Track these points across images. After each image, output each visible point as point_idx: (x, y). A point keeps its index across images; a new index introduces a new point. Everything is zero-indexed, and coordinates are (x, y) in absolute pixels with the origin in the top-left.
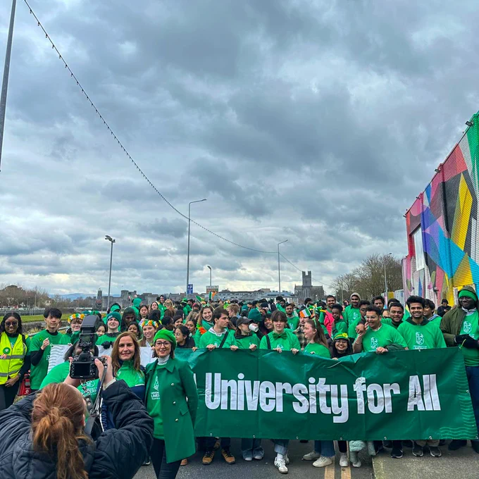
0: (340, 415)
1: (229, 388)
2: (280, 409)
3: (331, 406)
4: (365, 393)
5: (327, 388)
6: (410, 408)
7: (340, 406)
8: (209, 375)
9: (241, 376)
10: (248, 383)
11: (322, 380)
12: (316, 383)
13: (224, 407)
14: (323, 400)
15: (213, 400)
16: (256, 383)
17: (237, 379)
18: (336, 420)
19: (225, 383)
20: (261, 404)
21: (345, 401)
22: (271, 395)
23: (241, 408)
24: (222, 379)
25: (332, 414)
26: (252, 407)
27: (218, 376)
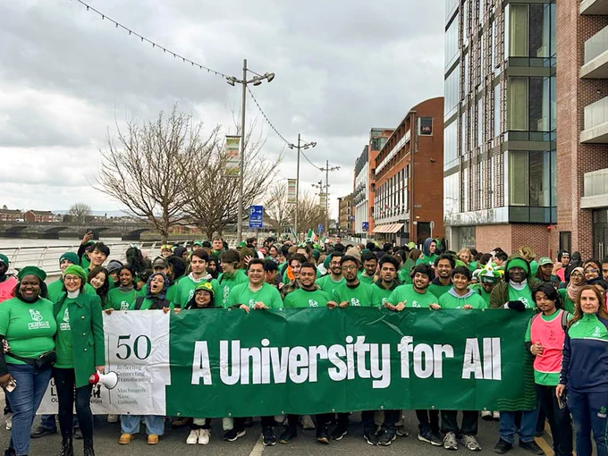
0: (380, 379)
1: (251, 358)
2: (313, 378)
3: (370, 369)
4: (411, 355)
5: (366, 347)
6: (466, 375)
7: (380, 369)
8: (224, 344)
9: (265, 342)
10: (275, 350)
11: (361, 339)
12: (354, 342)
13: (245, 381)
14: (362, 362)
15: (230, 374)
16: (285, 350)
17: (260, 347)
18: (376, 385)
19: (246, 352)
20: (291, 375)
21: (386, 362)
22: (303, 362)
23: (267, 381)
24: (241, 347)
25: (372, 379)
26: (280, 378)
27: (236, 344)
